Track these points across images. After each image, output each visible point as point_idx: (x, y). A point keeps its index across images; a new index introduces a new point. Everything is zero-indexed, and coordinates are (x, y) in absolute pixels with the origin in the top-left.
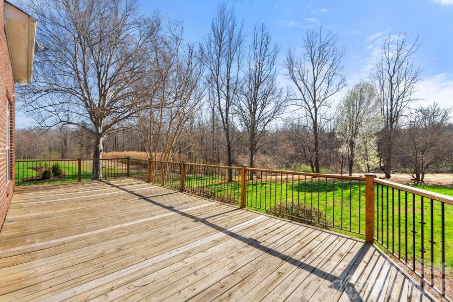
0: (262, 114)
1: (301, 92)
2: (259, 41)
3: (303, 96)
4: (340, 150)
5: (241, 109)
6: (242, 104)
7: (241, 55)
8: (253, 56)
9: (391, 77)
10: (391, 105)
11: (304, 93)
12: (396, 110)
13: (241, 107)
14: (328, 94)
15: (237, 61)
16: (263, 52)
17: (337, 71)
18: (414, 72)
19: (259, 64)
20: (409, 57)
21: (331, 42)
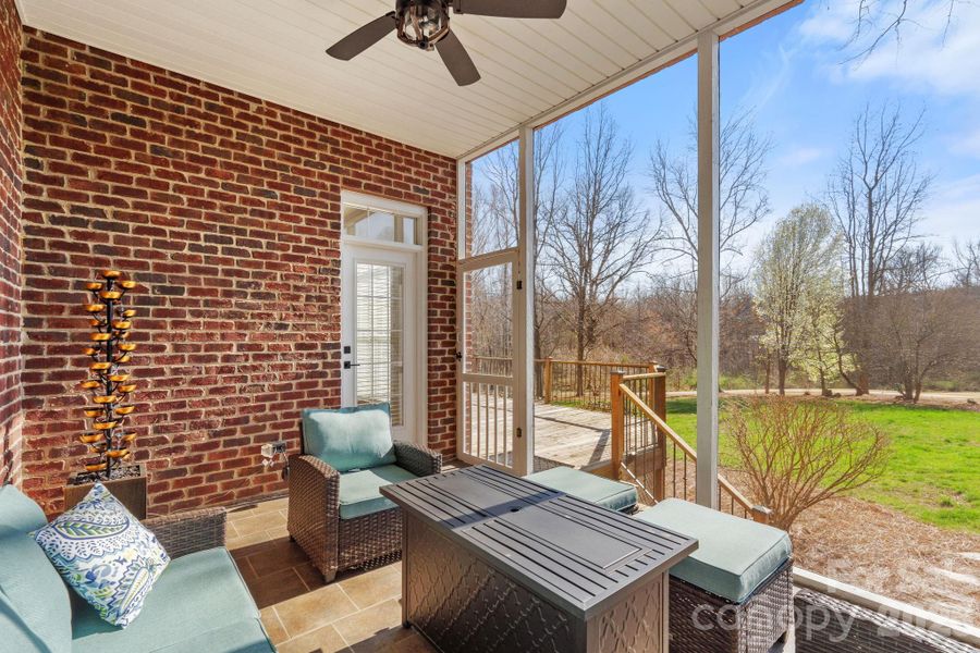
0: (606, 264)
1: (682, 223)
2: (595, 131)
3: (686, 231)
4: (764, 340)
5: (563, 255)
6: (566, 244)
7: (559, 162)
8: (582, 161)
9: (871, 190)
10: (871, 249)
11: (687, 227)
12: (881, 256)
13: (562, 249)
14: (736, 228)
15: (552, 171)
16: (602, 152)
17: (754, 181)
18: (918, 180)
19: (595, 175)
20: (906, 149)
21: (743, 123)
